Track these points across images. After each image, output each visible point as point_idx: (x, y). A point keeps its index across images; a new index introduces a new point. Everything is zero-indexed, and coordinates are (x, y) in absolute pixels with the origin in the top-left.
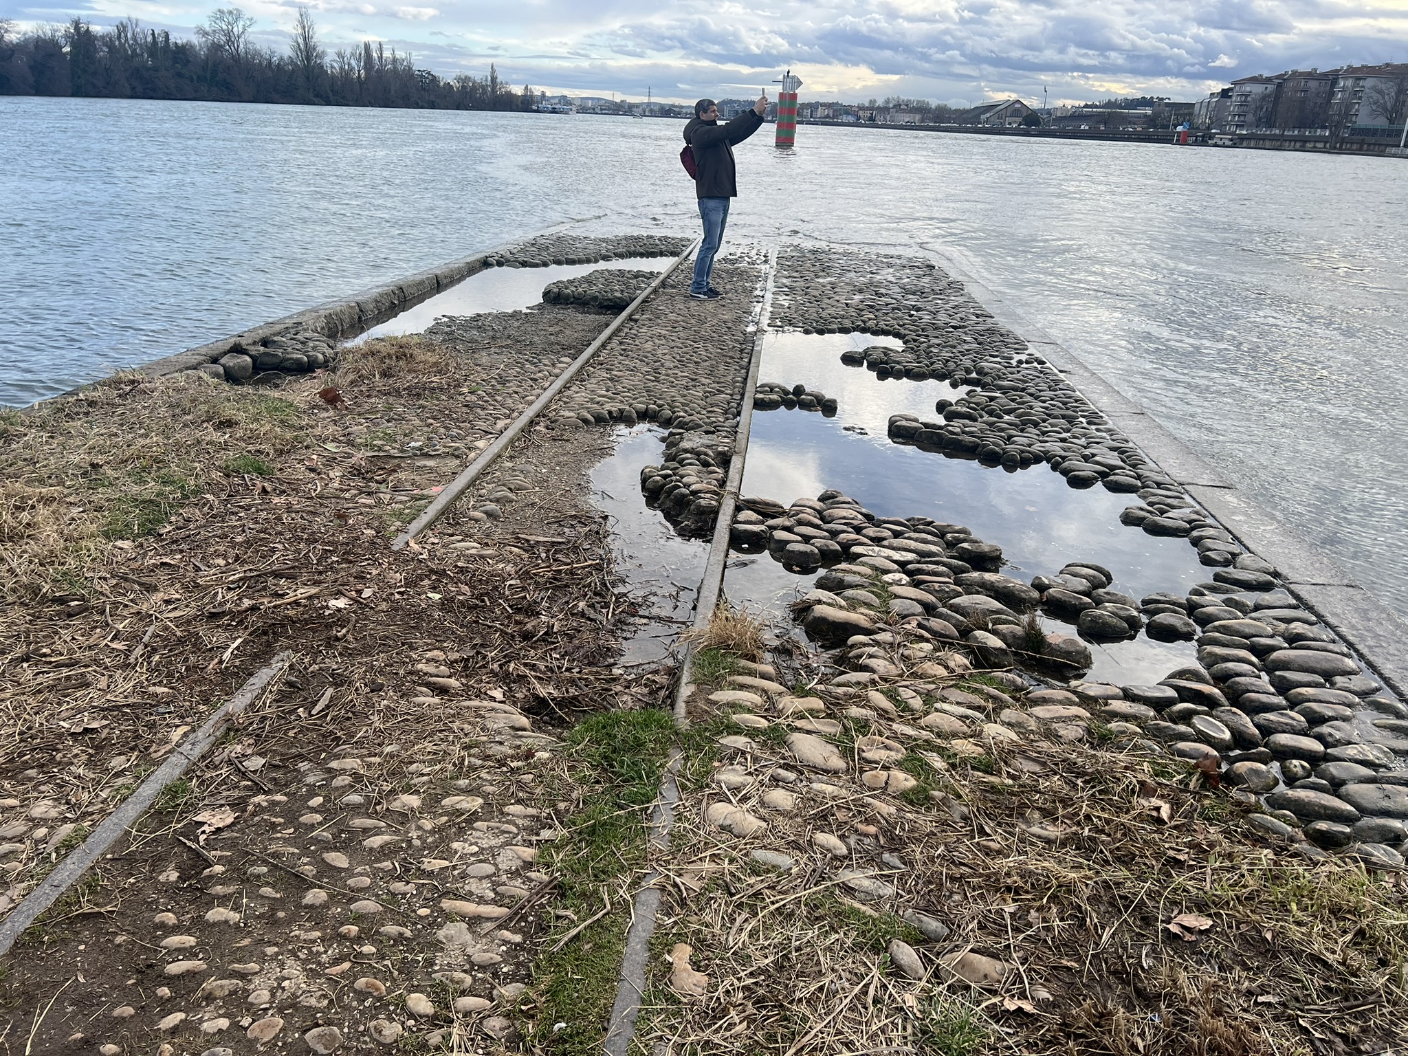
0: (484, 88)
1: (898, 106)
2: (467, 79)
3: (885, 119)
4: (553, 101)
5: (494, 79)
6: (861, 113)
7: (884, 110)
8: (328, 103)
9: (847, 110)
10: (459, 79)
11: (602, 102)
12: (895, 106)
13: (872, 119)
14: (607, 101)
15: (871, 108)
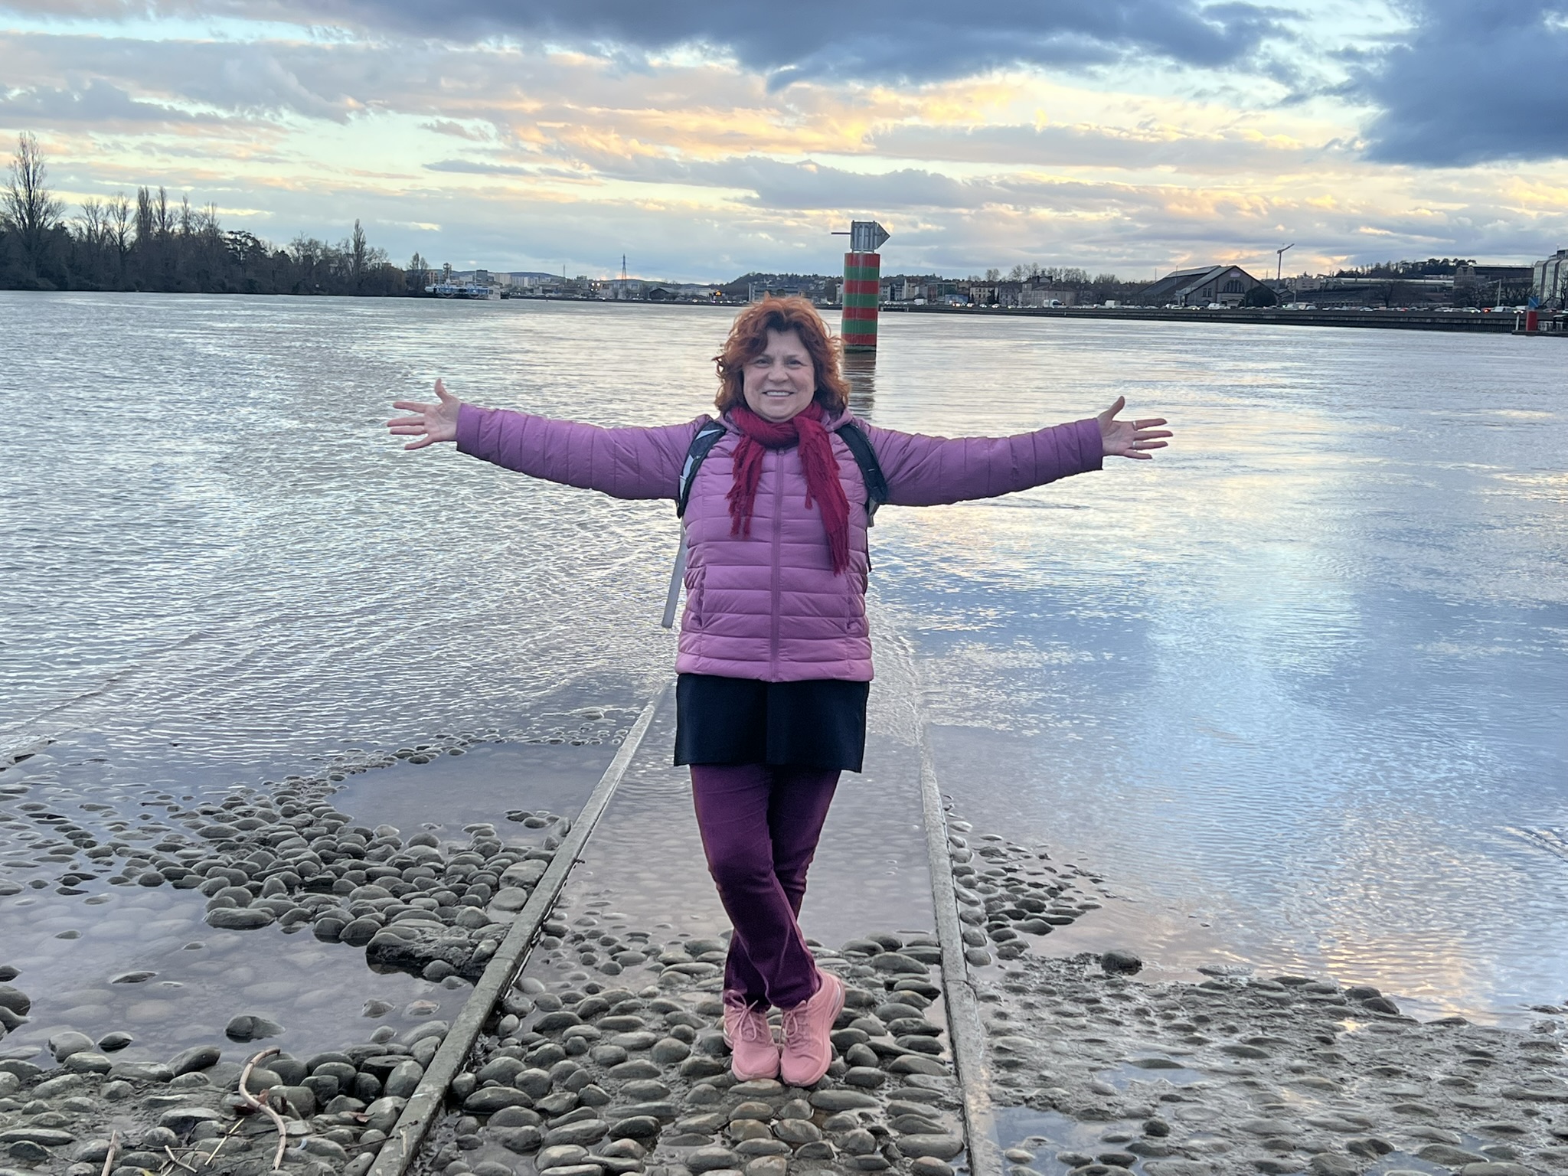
0: (342, 259)
1: (1036, 281)
2: (314, 244)
3: (1015, 302)
4: (463, 279)
5: (359, 244)
6: (973, 291)
7: (1013, 286)
8: (63, 286)
9: (951, 288)
10: (299, 245)
11: (544, 281)
12: (1029, 280)
13: (992, 300)
14: (554, 278)
15: (990, 284)
